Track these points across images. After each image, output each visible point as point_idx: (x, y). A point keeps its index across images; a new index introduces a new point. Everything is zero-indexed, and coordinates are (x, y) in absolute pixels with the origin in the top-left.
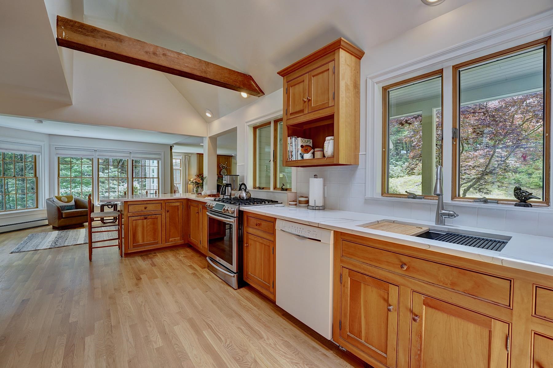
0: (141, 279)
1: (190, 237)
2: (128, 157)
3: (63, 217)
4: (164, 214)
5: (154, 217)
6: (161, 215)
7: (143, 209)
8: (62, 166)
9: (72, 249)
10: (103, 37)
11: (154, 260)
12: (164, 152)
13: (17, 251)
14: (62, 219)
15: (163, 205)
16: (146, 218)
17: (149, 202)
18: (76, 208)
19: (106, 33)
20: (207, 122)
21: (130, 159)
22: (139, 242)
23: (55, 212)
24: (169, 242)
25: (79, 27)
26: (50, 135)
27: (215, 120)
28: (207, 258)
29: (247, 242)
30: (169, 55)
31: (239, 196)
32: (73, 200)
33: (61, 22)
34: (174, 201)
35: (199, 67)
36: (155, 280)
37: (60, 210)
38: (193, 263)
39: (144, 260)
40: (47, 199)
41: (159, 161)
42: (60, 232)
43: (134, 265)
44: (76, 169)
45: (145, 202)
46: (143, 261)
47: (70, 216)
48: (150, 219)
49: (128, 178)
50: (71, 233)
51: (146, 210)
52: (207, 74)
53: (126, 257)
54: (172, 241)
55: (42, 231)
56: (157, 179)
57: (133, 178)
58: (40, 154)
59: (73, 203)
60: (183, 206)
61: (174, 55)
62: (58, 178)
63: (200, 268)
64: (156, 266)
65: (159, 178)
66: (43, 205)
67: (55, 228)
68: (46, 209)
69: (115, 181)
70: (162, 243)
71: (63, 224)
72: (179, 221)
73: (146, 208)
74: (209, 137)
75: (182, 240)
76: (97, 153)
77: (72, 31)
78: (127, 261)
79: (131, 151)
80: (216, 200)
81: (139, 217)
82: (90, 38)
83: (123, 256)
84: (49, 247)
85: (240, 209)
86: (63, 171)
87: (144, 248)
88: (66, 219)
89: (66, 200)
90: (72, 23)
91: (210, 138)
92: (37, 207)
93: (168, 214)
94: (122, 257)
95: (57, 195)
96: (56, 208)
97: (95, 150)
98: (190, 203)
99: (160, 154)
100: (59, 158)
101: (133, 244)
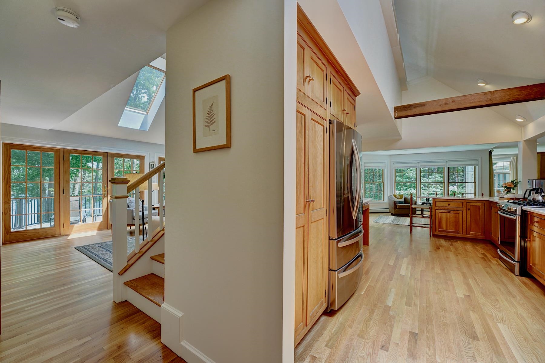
0: (439, 249)
1: (491, 235)
2: (445, 165)
3: (397, 208)
4: (465, 211)
5: (456, 212)
6: (463, 212)
7: (447, 205)
8: (397, 174)
9: (401, 226)
10: (415, 108)
11: (453, 243)
12: (481, 158)
13: (375, 222)
14: (397, 210)
15: (465, 204)
16: (449, 212)
17: (452, 201)
18: (405, 204)
19: (416, 105)
20: (522, 126)
21: (446, 167)
22: (443, 229)
23: (393, 204)
24: (469, 235)
25: (403, 108)
26: (390, 155)
27: (529, 124)
28: (498, 250)
29: (529, 238)
30: (457, 100)
31: (533, 199)
32: (403, 198)
33: (396, 109)
34: (475, 201)
35: (485, 98)
36: (449, 252)
37: (395, 203)
38: (487, 253)
39: (446, 242)
40: (389, 196)
41: (476, 167)
42: (395, 217)
43: (437, 242)
44: (407, 176)
45: (449, 201)
46: (444, 242)
47: (402, 208)
48: (453, 214)
49: (444, 183)
50: (402, 219)
51: (449, 206)
52: (493, 101)
53: (433, 237)
54: (472, 234)
55: (386, 215)
56: (474, 183)
57: (448, 183)
58: (385, 168)
59: (403, 200)
60: (485, 207)
61: (461, 98)
62: (395, 183)
63: (491, 257)
64: (453, 246)
65: (476, 183)
66: (386, 200)
67: (392, 215)
68: (388, 202)
69: (439, 186)
70: (462, 234)
71: (397, 213)
72: (480, 219)
73: (449, 205)
74: (524, 141)
75: (482, 236)
76: (420, 164)
77: (401, 111)
78: (433, 239)
79: (447, 160)
80: (510, 201)
81: (443, 211)
82: (408, 111)
83: (432, 236)
84: (389, 223)
85: (523, 209)
86: (398, 178)
87: (448, 234)
88: (399, 210)
89: (399, 197)
90: (400, 108)
91: (526, 141)
92: (383, 201)
93: (469, 212)
94: (430, 236)
95: (394, 194)
96: (393, 202)
97: (418, 162)
98: (492, 205)
99: (476, 160)
100: (395, 169)
101: (439, 229)
